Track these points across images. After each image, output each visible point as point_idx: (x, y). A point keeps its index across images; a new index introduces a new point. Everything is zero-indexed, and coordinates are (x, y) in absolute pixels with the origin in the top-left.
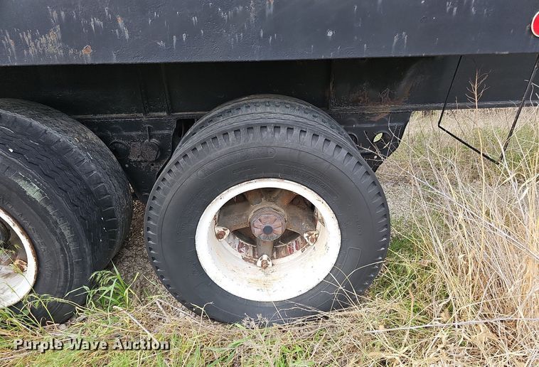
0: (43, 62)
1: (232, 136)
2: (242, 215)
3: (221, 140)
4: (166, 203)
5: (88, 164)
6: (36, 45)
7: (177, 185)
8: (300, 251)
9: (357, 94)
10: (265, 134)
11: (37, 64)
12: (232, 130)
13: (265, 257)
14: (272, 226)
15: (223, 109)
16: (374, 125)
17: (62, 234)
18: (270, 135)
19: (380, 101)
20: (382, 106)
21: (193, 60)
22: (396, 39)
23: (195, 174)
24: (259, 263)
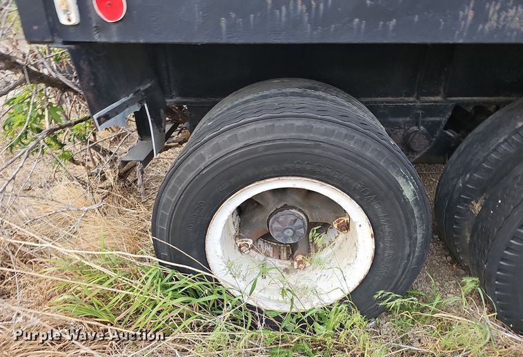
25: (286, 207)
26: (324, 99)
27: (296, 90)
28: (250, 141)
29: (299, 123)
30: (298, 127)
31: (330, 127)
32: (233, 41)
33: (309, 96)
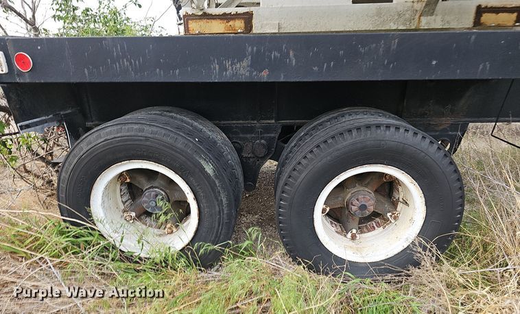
0: (235, 80)
1: (354, 133)
2: (338, 197)
3: (347, 135)
4: (299, 180)
5: (227, 155)
6: (232, 68)
7: (310, 167)
8: (382, 227)
9: (424, 109)
10: (379, 131)
11: (231, 81)
12: (355, 128)
13: (354, 231)
14: (366, 204)
15: (331, 116)
16: (437, 133)
17: (222, 200)
18: (383, 132)
19: (443, 115)
20: (444, 119)
21: (334, 80)
22: (481, 67)
23: (325, 159)
24: (349, 235)
25: (152, 187)
26: (176, 118)
27: (158, 112)
28: (108, 137)
29: (136, 127)
30: (136, 129)
31: (155, 129)
32: (93, 81)
33: (165, 116)
